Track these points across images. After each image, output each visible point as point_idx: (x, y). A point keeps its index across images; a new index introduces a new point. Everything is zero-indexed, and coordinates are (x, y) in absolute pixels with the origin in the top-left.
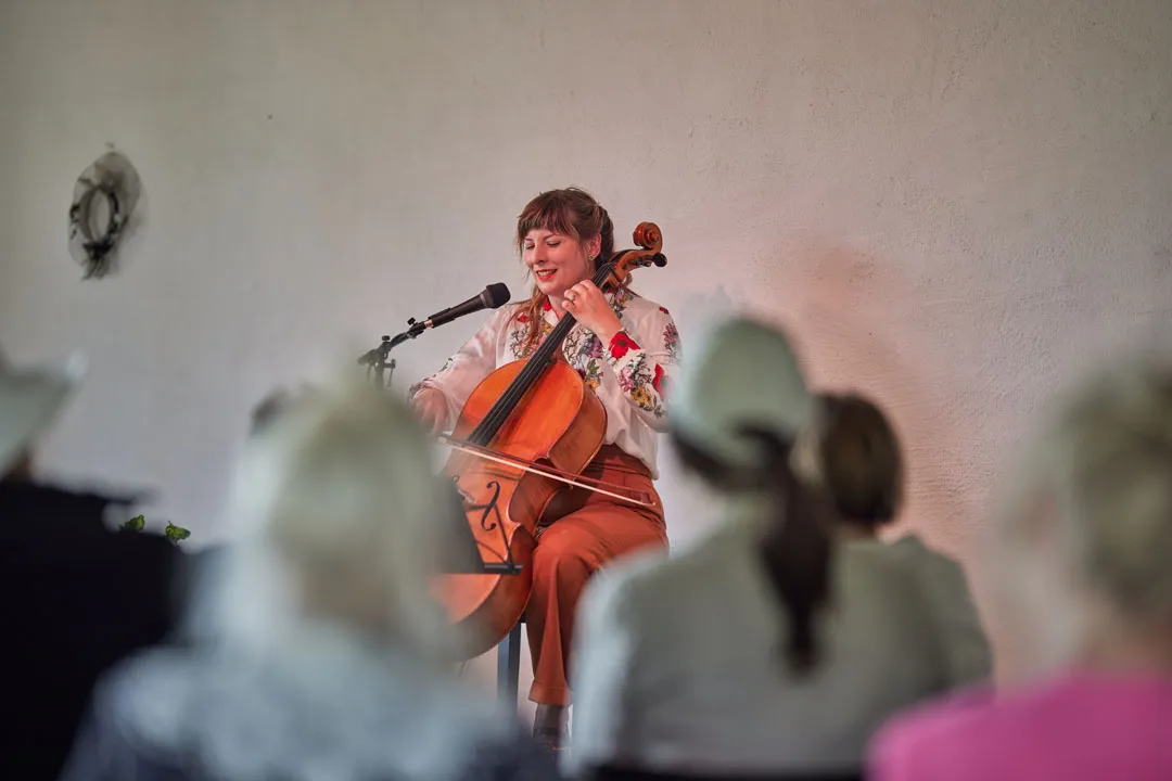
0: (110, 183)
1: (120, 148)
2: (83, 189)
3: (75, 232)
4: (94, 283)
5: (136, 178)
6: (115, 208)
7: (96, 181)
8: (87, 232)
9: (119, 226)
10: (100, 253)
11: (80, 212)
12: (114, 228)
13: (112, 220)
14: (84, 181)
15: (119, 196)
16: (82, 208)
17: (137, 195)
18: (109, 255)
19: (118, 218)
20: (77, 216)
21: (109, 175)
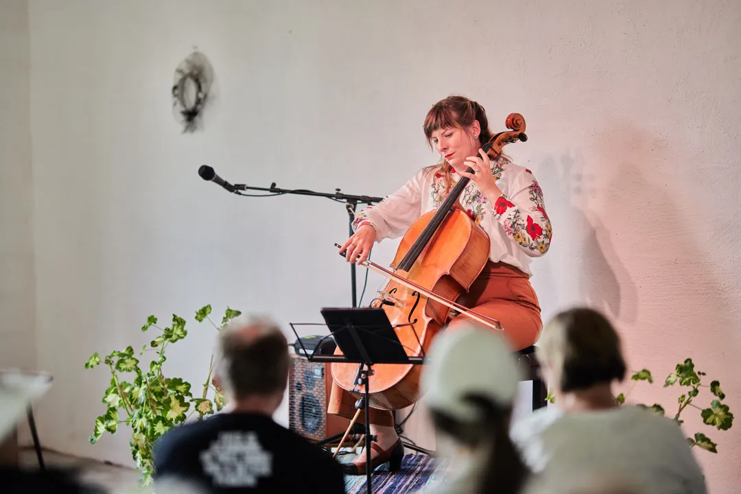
0: (195, 72)
1: (201, 49)
2: (179, 76)
3: (175, 104)
4: (188, 134)
5: (211, 70)
6: (199, 88)
7: (187, 71)
8: (183, 103)
9: (201, 101)
10: (191, 115)
11: (178, 90)
12: (198, 101)
13: (197, 97)
14: (180, 71)
15: (201, 80)
16: (180, 88)
17: (212, 80)
18: (197, 118)
19: (201, 96)
20: (177, 92)
21: (194, 67)
